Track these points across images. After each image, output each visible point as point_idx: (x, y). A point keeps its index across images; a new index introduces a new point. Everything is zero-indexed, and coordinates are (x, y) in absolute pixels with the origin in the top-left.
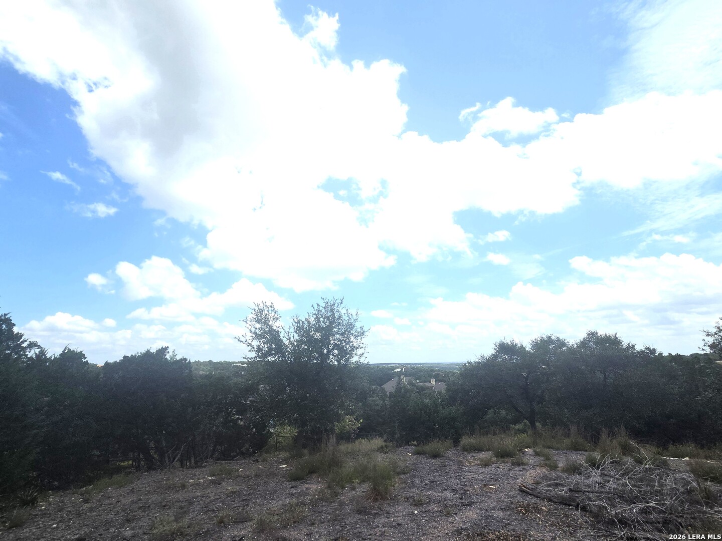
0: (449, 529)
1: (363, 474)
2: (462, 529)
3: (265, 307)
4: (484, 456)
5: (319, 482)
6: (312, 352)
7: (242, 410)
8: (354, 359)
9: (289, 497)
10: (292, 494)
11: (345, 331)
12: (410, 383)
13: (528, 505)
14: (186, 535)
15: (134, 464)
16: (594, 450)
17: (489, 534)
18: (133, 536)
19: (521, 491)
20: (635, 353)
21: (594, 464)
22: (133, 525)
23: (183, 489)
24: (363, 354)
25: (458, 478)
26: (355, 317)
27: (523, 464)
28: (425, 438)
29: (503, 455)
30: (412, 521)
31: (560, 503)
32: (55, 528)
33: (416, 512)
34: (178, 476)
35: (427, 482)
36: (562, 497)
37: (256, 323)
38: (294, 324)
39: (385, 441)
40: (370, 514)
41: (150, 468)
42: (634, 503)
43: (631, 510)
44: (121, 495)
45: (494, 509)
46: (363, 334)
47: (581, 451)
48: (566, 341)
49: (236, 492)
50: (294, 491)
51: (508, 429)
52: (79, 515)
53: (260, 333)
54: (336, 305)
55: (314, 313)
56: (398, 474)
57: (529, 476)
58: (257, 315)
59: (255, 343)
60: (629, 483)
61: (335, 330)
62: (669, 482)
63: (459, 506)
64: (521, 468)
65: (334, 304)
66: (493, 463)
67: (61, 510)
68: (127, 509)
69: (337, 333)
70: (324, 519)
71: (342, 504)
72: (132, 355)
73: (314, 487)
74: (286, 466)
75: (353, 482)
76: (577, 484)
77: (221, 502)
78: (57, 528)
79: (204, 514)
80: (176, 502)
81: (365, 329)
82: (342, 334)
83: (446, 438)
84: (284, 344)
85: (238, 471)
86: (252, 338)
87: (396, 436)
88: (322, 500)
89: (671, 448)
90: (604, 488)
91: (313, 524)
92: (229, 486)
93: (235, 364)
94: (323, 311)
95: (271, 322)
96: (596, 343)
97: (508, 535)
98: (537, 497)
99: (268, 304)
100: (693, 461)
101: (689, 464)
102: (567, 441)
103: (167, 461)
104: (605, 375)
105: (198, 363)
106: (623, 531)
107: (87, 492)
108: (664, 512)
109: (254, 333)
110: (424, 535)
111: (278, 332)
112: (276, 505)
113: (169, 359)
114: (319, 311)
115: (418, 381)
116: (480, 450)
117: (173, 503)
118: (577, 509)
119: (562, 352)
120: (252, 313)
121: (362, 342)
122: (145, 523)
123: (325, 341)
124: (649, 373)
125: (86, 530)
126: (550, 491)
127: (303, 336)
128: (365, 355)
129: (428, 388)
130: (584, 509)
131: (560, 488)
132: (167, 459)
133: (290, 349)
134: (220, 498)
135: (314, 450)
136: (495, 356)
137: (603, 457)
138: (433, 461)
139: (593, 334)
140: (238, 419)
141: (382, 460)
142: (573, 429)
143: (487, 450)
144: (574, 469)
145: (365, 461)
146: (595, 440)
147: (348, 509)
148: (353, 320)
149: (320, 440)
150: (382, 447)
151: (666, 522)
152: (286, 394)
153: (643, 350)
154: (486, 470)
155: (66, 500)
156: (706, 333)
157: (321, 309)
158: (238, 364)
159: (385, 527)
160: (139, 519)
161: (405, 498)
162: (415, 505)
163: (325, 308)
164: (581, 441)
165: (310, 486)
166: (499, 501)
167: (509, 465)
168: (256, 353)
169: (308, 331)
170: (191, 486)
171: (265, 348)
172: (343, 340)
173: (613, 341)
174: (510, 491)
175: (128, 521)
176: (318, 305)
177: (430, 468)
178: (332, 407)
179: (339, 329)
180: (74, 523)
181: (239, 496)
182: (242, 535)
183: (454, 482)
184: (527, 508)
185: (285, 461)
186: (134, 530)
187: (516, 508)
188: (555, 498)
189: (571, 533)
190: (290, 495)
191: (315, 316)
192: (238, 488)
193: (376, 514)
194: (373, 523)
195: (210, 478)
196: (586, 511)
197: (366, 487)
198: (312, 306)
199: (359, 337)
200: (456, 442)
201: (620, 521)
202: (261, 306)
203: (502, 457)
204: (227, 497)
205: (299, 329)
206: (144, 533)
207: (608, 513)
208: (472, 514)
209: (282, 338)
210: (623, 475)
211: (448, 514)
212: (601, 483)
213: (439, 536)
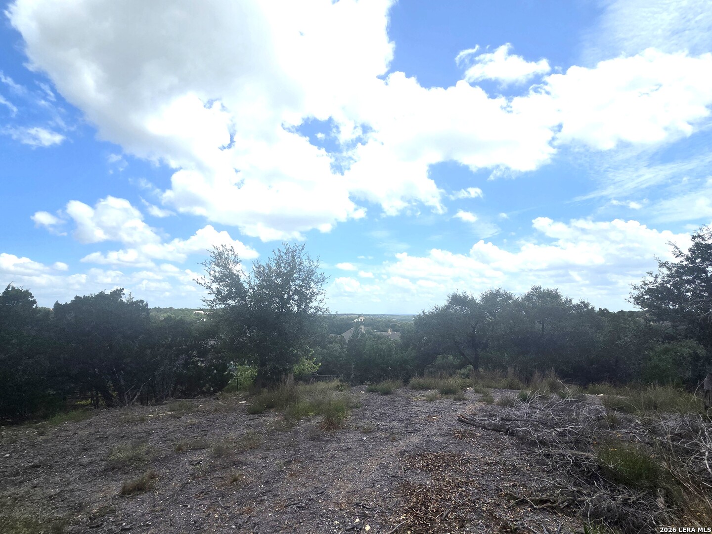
0: (394, 451)
1: (318, 408)
2: (405, 451)
3: (224, 251)
4: (430, 394)
5: (276, 415)
6: (272, 296)
7: (203, 353)
8: (314, 304)
9: (246, 428)
10: (250, 426)
11: (306, 277)
12: (369, 333)
13: (465, 432)
14: (144, 461)
15: (93, 402)
16: (526, 389)
17: (428, 454)
18: (90, 463)
19: (460, 420)
20: (571, 307)
21: (524, 399)
22: (90, 453)
23: (142, 423)
24: (322, 300)
25: (406, 411)
26: (315, 264)
27: (464, 399)
28: (379, 378)
29: (447, 392)
30: (360, 445)
31: (493, 430)
32: (7, 457)
33: (365, 438)
34: (137, 412)
35: (377, 414)
36: (495, 425)
37: (215, 266)
38: (255, 268)
39: (341, 381)
40: (322, 440)
41: (110, 405)
42: (554, 428)
43: (550, 433)
44: (78, 428)
45: (435, 435)
46: (323, 280)
47: (515, 389)
48: (512, 295)
49: (195, 424)
50: (251, 423)
51: (455, 373)
52: (33, 446)
53: (219, 276)
54: (298, 251)
55: (275, 258)
56: (352, 408)
57: (467, 409)
58: (216, 258)
59: (215, 286)
60: (552, 413)
61: (296, 275)
62: (584, 412)
63: (404, 433)
64: (461, 403)
65: (296, 251)
66: (438, 399)
67: (14, 442)
68: (83, 440)
69: (297, 279)
70: (279, 445)
71: (296, 433)
72: (84, 296)
73: (271, 419)
74: (245, 402)
75: (309, 415)
76: (509, 414)
77: (180, 432)
78: (10, 457)
79: (163, 443)
80: (134, 433)
81: (326, 275)
82: (303, 280)
83: (398, 379)
84: (244, 288)
85: (198, 406)
86: (211, 281)
87: (352, 376)
88: (279, 430)
89: (591, 386)
90: (531, 417)
91: (269, 450)
92: (189, 419)
93: (196, 312)
94: (284, 257)
95: (231, 265)
96: (538, 297)
97: (445, 455)
98: (473, 425)
99: (228, 247)
100: (606, 397)
101: (602, 398)
102: (504, 382)
103: (126, 399)
104: (543, 326)
105: (158, 310)
106: (541, 449)
107: (43, 426)
108: (577, 434)
109: (213, 277)
110: (370, 456)
111: (238, 276)
112: (233, 435)
113: (126, 302)
114: (280, 256)
115: (375, 330)
116: (427, 388)
117: (131, 434)
118: (506, 434)
119: (508, 305)
120: (211, 256)
121: (322, 288)
122: (102, 451)
123: (286, 286)
124: (581, 324)
125: (41, 458)
126: (486, 420)
127: (263, 280)
128: (325, 300)
129: (385, 337)
130: (512, 434)
131: (494, 418)
132: (126, 397)
133: (251, 294)
134: (179, 430)
135: (272, 388)
136: (448, 307)
137: (533, 393)
138: (384, 397)
139: (537, 289)
140: (199, 361)
141: (336, 396)
142: (511, 370)
143: (433, 389)
144: (506, 403)
145: (320, 397)
146: (528, 380)
147: (302, 437)
148: (313, 267)
149: (278, 380)
150: (338, 386)
151: (577, 442)
152: (246, 337)
153: (579, 304)
154: (430, 405)
155: (20, 433)
156: (633, 287)
157: (282, 254)
158: (200, 312)
159: (336, 451)
160: (97, 448)
161: (356, 428)
162: (364, 433)
163: (286, 253)
164: (516, 381)
165: (267, 419)
166: (440, 429)
167: (452, 400)
168: (215, 296)
169: (269, 276)
170: (150, 419)
171: (225, 291)
172: (303, 286)
173: (553, 296)
174: (450, 421)
175: (85, 450)
176: (279, 250)
177: (381, 403)
178: (291, 349)
179: (300, 275)
180: (28, 452)
181: (198, 428)
182: (200, 459)
183: (401, 415)
184: (463, 435)
185: (245, 398)
186: (91, 457)
187: (454, 434)
188: (489, 426)
189: (499, 453)
190: (247, 426)
191: (276, 262)
192: (197, 421)
193: (328, 440)
194: (325, 448)
195: (170, 413)
196: (513, 436)
197: (320, 419)
198: (274, 251)
199: (319, 284)
200: (406, 382)
201: (541, 442)
202: (221, 249)
203: (446, 394)
204: (186, 429)
205: (259, 274)
206: (102, 460)
207: (531, 436)
208: (415, 439)
209: (242, 282)
210: (548, 407)
211: (394, 440)
212: (529, 413)
213: (384, 457)
